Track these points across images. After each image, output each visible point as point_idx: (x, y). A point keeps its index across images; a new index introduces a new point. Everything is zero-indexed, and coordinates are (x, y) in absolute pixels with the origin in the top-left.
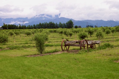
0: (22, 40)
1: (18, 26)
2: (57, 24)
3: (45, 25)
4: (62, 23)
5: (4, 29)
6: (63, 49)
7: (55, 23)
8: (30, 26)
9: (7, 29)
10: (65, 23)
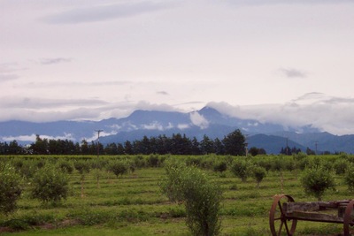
0: (105, 190)
1: (80, 145)
2: (195, 140)
3: (161, 142)
4: (212, 138)
5: (37, 154)
6: (277, 228)
7: (191, 139)
8: (115, 146)
9: (47, 154)
10: (221, 138)
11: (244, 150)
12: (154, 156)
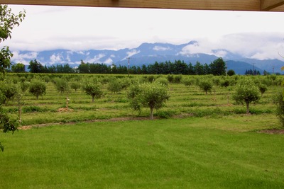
1: (112, 67)
2: (190, 64)
3: (167, 66)
4: (203, 63)
8: (135, 68)
9: (89, 73)
10: (209, 64)
11: (224, 72)
12: (171, 76)
